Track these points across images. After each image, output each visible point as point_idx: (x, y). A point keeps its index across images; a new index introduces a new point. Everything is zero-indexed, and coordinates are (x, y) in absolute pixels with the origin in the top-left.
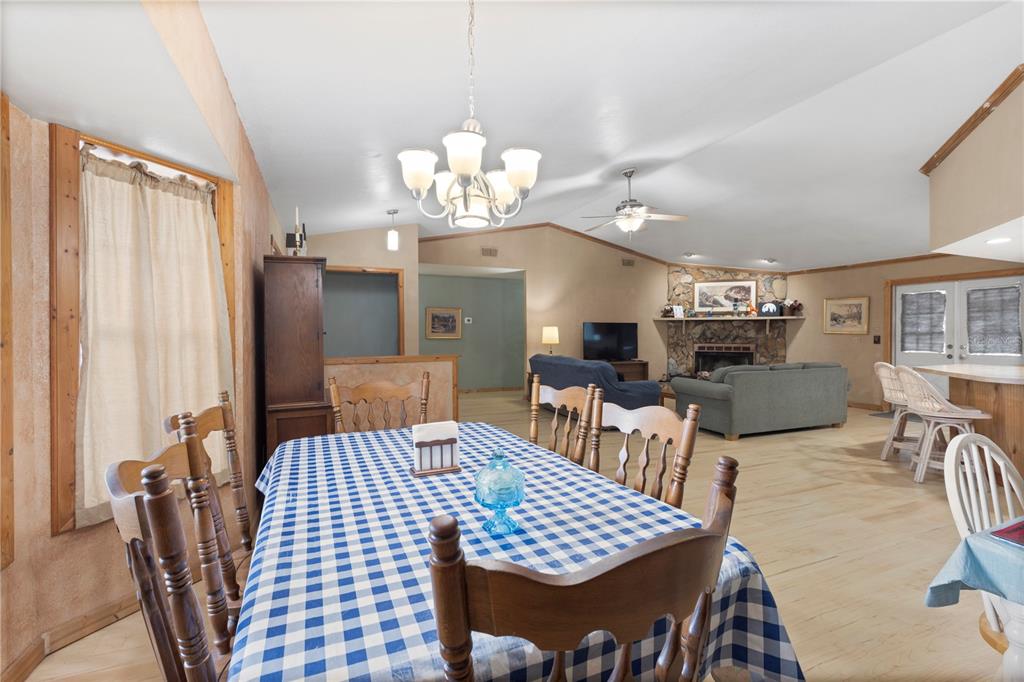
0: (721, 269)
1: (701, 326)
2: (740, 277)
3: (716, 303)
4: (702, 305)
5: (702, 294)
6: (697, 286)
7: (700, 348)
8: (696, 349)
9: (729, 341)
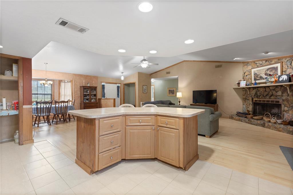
0: (264, 60)
1: (255, 90)
2: (273, 62)
3: (261, 78)
4: (255, 79)
5: (255, 74)
6: (253, 70)
7: (255, 100)
8: (254, 101)
9: (268, 97)
